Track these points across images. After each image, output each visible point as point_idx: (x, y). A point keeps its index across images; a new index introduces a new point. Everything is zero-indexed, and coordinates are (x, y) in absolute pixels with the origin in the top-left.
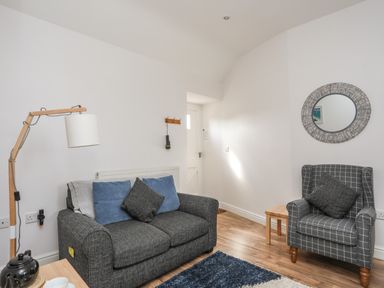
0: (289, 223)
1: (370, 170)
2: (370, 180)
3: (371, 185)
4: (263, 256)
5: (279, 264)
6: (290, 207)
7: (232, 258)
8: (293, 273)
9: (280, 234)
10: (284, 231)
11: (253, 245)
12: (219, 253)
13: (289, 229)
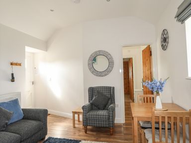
0: (83, 116)
1: (114, 88)
2: (113, 92)
3: (114, 94)
4: (72, 134)
5: (79, 136)
6: (83, 108)
7: (57, 139)
8: (85, 138)
9: (79, 121)
10: (81, 119)
11: (66, 130)
12: (50, 138)
13: (83, 118)
